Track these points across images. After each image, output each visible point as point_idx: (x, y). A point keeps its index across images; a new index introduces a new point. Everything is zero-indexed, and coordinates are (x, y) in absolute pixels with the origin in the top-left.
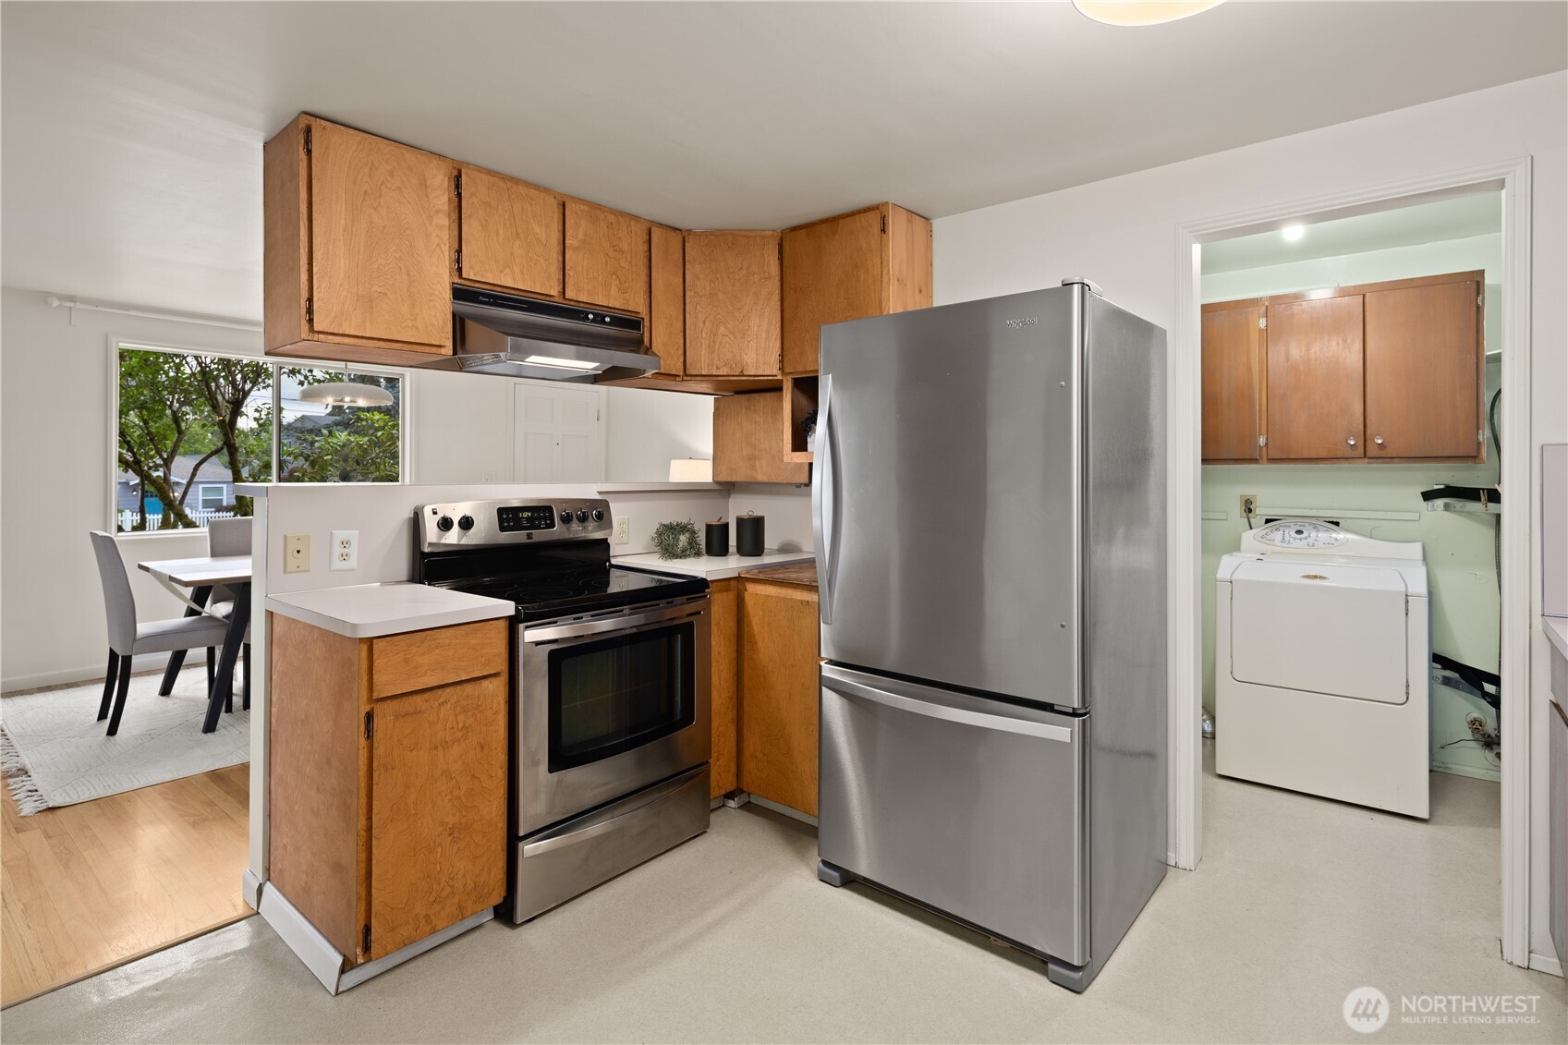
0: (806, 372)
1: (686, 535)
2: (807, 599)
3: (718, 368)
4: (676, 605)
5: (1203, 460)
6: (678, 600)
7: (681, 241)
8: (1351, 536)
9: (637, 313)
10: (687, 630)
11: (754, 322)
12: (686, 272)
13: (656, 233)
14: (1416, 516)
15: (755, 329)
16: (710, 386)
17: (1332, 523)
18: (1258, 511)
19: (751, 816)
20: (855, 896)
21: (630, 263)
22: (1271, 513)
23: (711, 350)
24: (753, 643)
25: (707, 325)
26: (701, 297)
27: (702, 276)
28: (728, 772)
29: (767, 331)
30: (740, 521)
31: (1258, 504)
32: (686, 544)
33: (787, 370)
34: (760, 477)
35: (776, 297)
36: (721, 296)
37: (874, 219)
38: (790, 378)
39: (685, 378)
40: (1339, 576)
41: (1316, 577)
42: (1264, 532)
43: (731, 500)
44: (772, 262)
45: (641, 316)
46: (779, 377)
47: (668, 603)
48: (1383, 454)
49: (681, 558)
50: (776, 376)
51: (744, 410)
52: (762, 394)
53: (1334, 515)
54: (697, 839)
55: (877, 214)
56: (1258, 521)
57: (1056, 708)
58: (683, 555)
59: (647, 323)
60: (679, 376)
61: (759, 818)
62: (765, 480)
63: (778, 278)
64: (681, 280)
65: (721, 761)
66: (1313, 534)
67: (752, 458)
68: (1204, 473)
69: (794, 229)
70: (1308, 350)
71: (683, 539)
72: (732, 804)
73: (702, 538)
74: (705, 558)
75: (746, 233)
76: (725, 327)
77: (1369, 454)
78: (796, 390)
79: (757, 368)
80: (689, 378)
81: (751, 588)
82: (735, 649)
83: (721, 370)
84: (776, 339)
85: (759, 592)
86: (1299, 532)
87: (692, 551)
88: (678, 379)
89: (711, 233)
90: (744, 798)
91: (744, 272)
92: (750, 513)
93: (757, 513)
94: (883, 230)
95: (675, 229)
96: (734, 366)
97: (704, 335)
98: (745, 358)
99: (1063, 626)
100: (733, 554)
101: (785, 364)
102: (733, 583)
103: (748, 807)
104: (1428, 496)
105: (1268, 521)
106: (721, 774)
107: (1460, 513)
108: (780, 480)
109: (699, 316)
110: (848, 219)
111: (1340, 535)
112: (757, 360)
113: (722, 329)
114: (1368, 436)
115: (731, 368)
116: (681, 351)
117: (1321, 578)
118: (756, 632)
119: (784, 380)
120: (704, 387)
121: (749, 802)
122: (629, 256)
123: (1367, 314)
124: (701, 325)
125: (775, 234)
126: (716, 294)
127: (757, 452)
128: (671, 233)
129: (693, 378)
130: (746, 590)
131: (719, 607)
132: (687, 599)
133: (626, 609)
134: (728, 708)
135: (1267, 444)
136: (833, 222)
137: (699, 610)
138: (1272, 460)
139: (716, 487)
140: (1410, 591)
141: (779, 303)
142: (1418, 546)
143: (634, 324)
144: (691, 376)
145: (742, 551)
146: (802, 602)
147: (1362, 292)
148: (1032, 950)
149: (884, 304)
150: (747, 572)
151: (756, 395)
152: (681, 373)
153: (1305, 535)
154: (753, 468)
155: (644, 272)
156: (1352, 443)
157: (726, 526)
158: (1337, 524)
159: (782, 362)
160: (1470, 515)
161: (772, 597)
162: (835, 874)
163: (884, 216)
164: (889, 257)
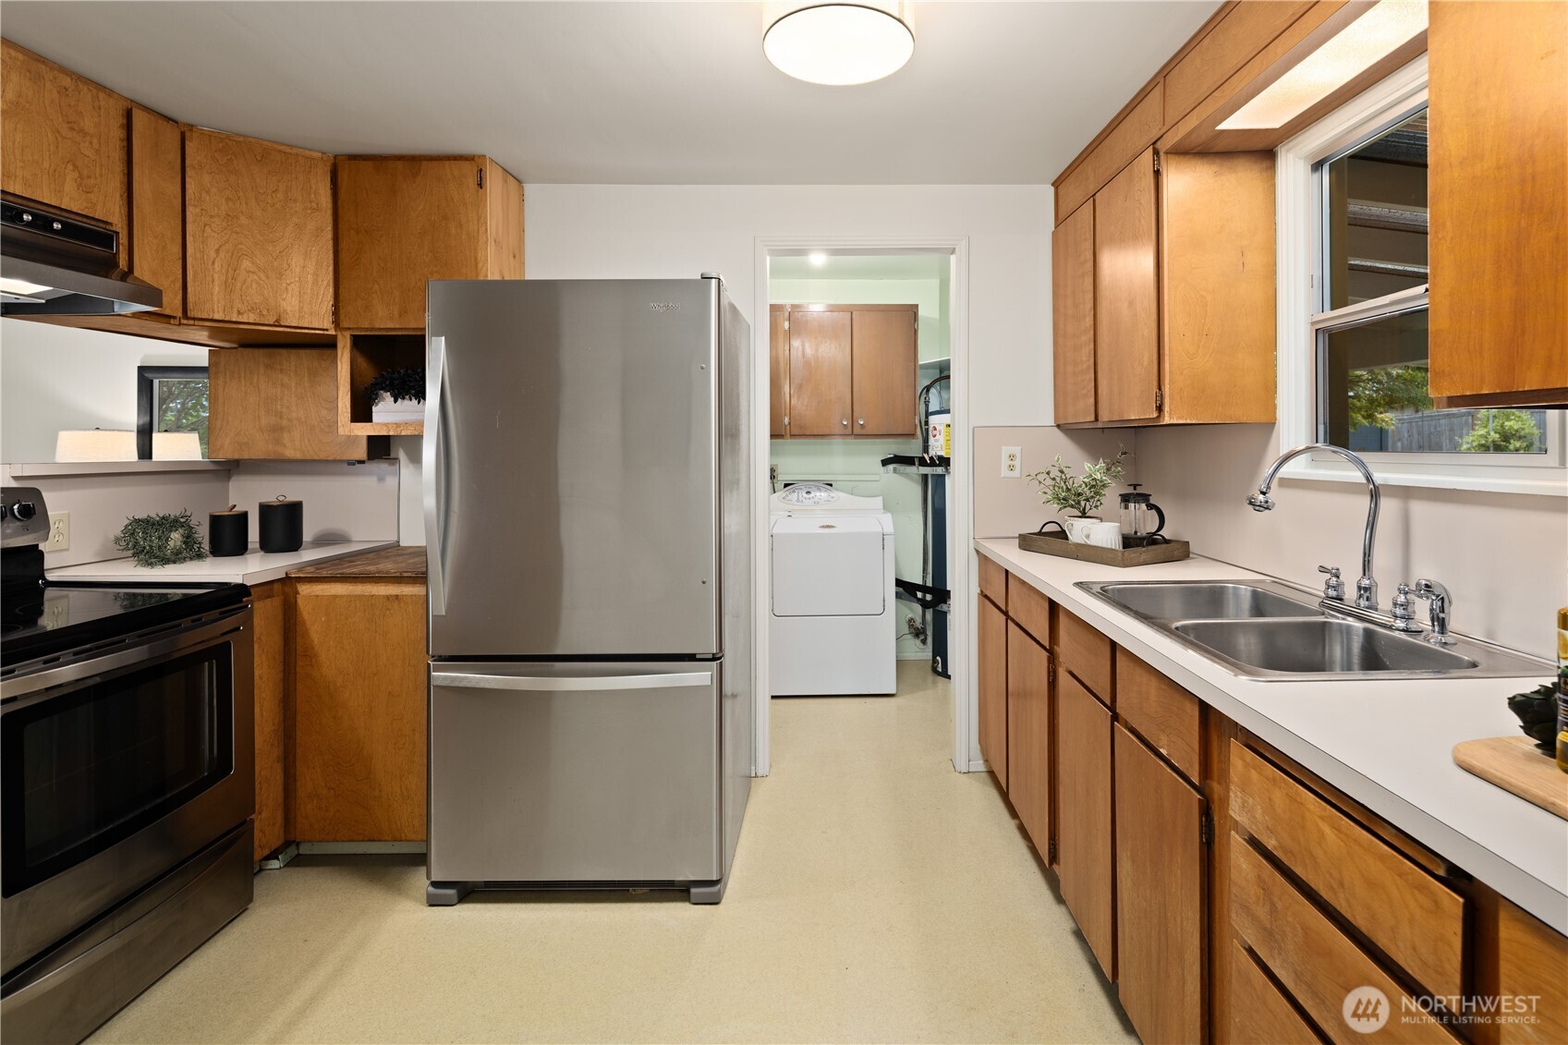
0: (372, 329)
1: (181, 531)
2: (394, 593)
3: (239, 313)
4: (207, 623)
5: (771, 435)
6: (205, 616)
7: (179, 137)
8: (841, 494)
9: (106, 223)
10: (220, 653)
11: (296, 261)
12: (188, 180)
13: (139, 119)
14: (876, 478)
15: (298, 270)
16: (206, 333)
17: (828, 484)
18: (780, 477)
19: (308, 870)
20: (478, 906)
21: (97, 151)
22: (788, 479)
23: (228, 287)
24: (310, 655)
25: (222, 255)
26: (211, 217)
27: (214, 190)
28: (274, 824)
29: (316, 275)
30: (265, 510)
31: (779, 471)
32: (179, 543)
33: (345, 324)
34: (290, 453)
35: (328, 234)
36: (243, 220)
37: (469, 170)
38: (348, 335)
39: (183, 321)
40: (844, 525)
41: (828, 527)
42: (785, 495)
43: (231, 483)
44: (322, 192)
45: (114, 229)
46: (332, 332)
47: (193, 621)
48: (864, 432)
49: (174, 562)
50: (327, 330)
51: (262, 371)
52: (294, 351)
53: (828, 478)
54: (233, 923)
55: (473, 165)
56: (779, 485)
57: (698, 657)
58: (176, 558)
59: (123, 239)
60: (174, 318)
61: (321, 869)
62: (299, 456)
63: (329, 212)
64: (179, 190)
65: (263, 814)
66: (818, 494)
67: (277, 430)
68: (771, 443)
69: (354, 158)
70: (817, 350)
71: (176, 538)
72: (275, 864)
73: (203, 533)
74: (210, 560)
75: (282, 148)
76: (253, 263)
77: (855, 432)
78: (355, 351)
79: (301, 317)
80: (192, 322)
81: (305, 590)
82: (282, 668)
83: (245, 316)
84: (328, 285)
85: (318, 593)
86: (808, 492)
87: (190, 551)
88: (172, 321)
89: (228, 137)
90: (292, 851)
91: (280, 195)
92: (281, 498)
93: (291, 498)
94: (480, 185)
95: (168, 119)
96: (265, 312)
97: (217, 266)
98: (284, 304)
99: (704, 582)
100: (254, 551)
101: (342, 317)
102: (276, 586)
103: (299, 861)
104: (885, 462)
105: (786, 485)
106: (266, 828)
107: (901, 474)
108: (322, 456)
109: (207, 246)
110: (434, 163)
111: (835, 494)
112: (301, 309)
113: (246, 264)
114: (854, 418)
115: (261, 314)
116: (179, 285)
117: (832, 527)
118: (316, 642)
119: (340, 337)
120: (203, 336)
121: (298, 854)
122: (95, 141)
123: (854, 327)
124: (213, 254)
125: (325, 157)
126: (237, 217)
127: (285, 422)
128: (162, 124)
129: (196, 323)
130: (297, 593)
131: (263, 616)
132: (220, 613)
133: (129, 638)
134: (272, 745)
135: (790, 423)
136: (415, 163)
137: (236, 626)
138: (793, 436)
139: (212, 467)
140: (885, 532)
141: (331, 242)
142: (881, 498)
143: (104, 237)
144: (194, 319)
145: (267, 546)
146: (388, 597)
147: (851, 310)
148: (671, 883)
149: (480, 265)
150: (300, 570)
151: (284, 352)
152: (179, 314)
153: (812, 495)
154: (278, 441)
155: (119, 167)
156: (845, 423)
157: (244, 516)
158: (831, 485)
159: (336, 313)
160: (907, 475)
161: (341, 596)
162: (452, 892)
163: (481, 170)
164: (486, 214)
